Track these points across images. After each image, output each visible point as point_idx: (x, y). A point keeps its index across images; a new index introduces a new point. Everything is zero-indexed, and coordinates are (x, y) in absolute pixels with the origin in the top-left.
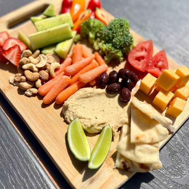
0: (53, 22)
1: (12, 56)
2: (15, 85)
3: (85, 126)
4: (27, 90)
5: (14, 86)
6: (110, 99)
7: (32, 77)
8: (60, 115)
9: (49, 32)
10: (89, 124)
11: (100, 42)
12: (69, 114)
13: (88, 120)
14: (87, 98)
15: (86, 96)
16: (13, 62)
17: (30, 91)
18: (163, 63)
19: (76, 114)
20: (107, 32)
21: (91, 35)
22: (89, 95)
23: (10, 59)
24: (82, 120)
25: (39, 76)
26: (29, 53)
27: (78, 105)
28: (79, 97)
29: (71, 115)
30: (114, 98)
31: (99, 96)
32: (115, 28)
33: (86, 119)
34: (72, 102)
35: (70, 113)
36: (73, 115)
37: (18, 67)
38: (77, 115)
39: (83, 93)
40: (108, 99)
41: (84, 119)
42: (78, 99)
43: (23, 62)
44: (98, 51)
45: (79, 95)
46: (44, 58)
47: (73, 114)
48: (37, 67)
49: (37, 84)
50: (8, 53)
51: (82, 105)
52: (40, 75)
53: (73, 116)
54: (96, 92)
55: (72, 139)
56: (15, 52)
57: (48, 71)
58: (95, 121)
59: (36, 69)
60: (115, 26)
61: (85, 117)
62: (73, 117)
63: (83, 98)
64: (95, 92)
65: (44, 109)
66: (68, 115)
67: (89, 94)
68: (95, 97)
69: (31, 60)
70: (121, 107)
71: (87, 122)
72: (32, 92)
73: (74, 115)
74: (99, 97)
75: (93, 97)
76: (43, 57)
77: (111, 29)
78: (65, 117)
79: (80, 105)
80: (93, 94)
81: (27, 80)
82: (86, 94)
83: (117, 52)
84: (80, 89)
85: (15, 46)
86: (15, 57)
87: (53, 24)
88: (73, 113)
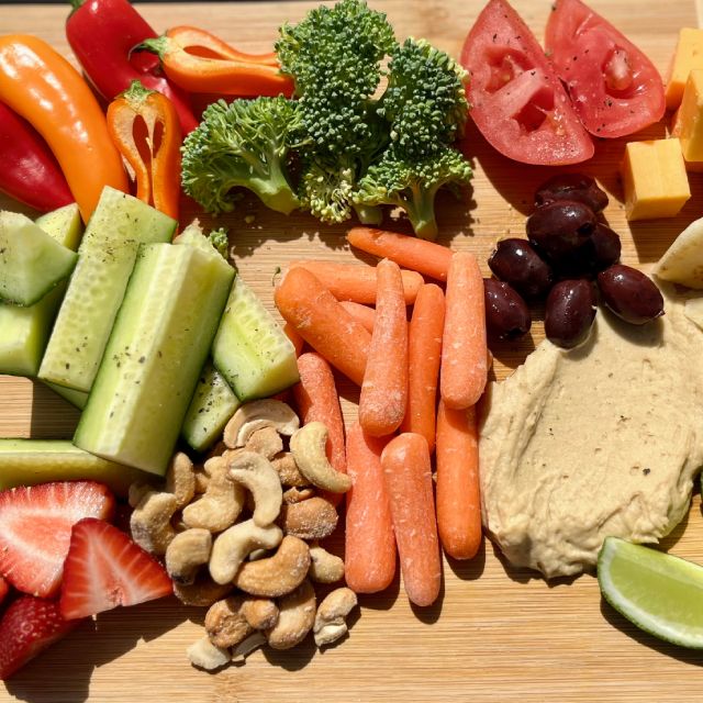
0: (95, 292)
1: (110, 582)
2: (241, 658)
3: (649, 534)
4: (316, 628)
5: (242, 663)
6: (591, 356)
7: (293, 572)
8: (514, 579)
9: (160, 354)
10: (654, 517)
11: (334, 181)
12: (549, 552)
13: (634, 507)
14: (533, 434)
15: (525, 435)
16: (136, 593)
17: (329, 621)
18: (624, 53)
19: (576, 527)
20: (335, 123)
21: (270, 187)
22: (531, 421)
23: (114, 600)
24: (615, 525)
25: (303, 539)
26: (164, 506)
27: (538, 491)
28: (514, 464)
29: (558, 547)
30: (601, 338)
31: (557, 387)
32: (352, 82)
33: (624, 507)
34: (514, 504)
35: (549, 547)
36: (562, 539)
37: (177, 593)
38: (579, 525)
39: (512, 435)
40: (587, 364)
41: (617, 517)
42: (517, 469)
43: (194, 560)
44: (354, 221)
45: (507, 458)
46: (247, 466)
47: (560, 535)
48: (268, 527)
49: (327, 572)
50: (82, 590)
51: (547, 474)
52: (303, 536)
53: (568, 541)
54: (537, 383)
55: (656, 612)
56: (101, 559)
57: (300, 489)
58: (658, 488)
59: (272, 536)
60: (343, 75)
61: (613, 508)
62: (569, 545)
63: (524, 451)
64: (538, 387)
65: (439, 621)
66: (550, 558)
67: (529, 414)
68: (550, 401)
69: (210, 524)
70: (655, 348)
71: (636, 516)
72: (341, 616)
73: (568, 534)
74: (559, 390)
75: (546, 409)
76: (240, 467)
77: (338, 103)
78: (548, 570)
79: (544, 482)
80: (539, 401)
81: (282, 601)
82: (523, 427)
83: (445, 167)
84: (485, 431)
85: (73, 539)
86: (120, 573)
87: (103, 297)
88: (558, 532)
